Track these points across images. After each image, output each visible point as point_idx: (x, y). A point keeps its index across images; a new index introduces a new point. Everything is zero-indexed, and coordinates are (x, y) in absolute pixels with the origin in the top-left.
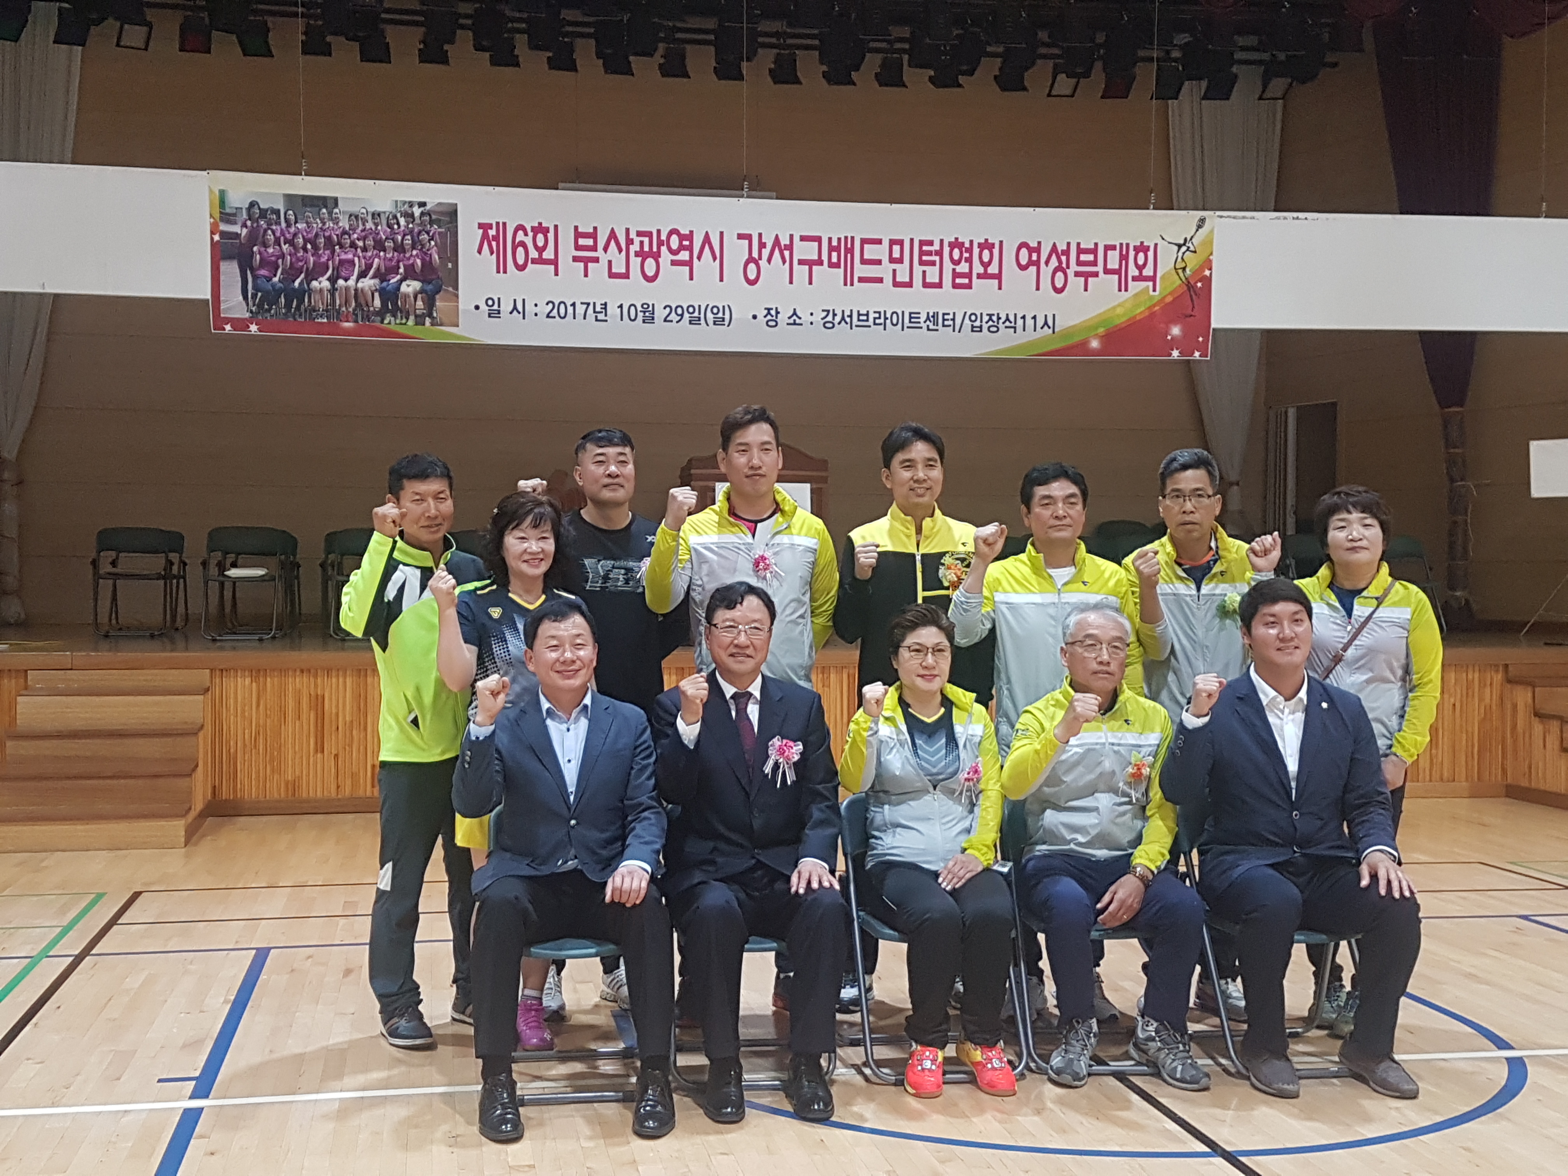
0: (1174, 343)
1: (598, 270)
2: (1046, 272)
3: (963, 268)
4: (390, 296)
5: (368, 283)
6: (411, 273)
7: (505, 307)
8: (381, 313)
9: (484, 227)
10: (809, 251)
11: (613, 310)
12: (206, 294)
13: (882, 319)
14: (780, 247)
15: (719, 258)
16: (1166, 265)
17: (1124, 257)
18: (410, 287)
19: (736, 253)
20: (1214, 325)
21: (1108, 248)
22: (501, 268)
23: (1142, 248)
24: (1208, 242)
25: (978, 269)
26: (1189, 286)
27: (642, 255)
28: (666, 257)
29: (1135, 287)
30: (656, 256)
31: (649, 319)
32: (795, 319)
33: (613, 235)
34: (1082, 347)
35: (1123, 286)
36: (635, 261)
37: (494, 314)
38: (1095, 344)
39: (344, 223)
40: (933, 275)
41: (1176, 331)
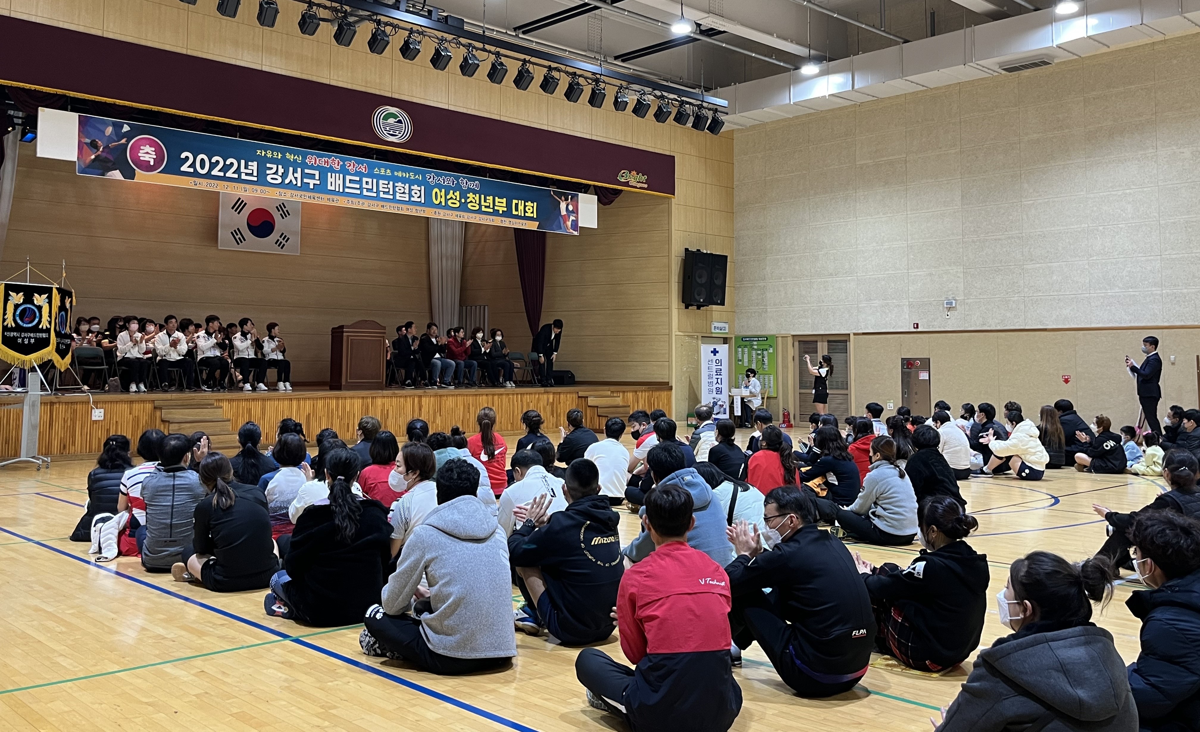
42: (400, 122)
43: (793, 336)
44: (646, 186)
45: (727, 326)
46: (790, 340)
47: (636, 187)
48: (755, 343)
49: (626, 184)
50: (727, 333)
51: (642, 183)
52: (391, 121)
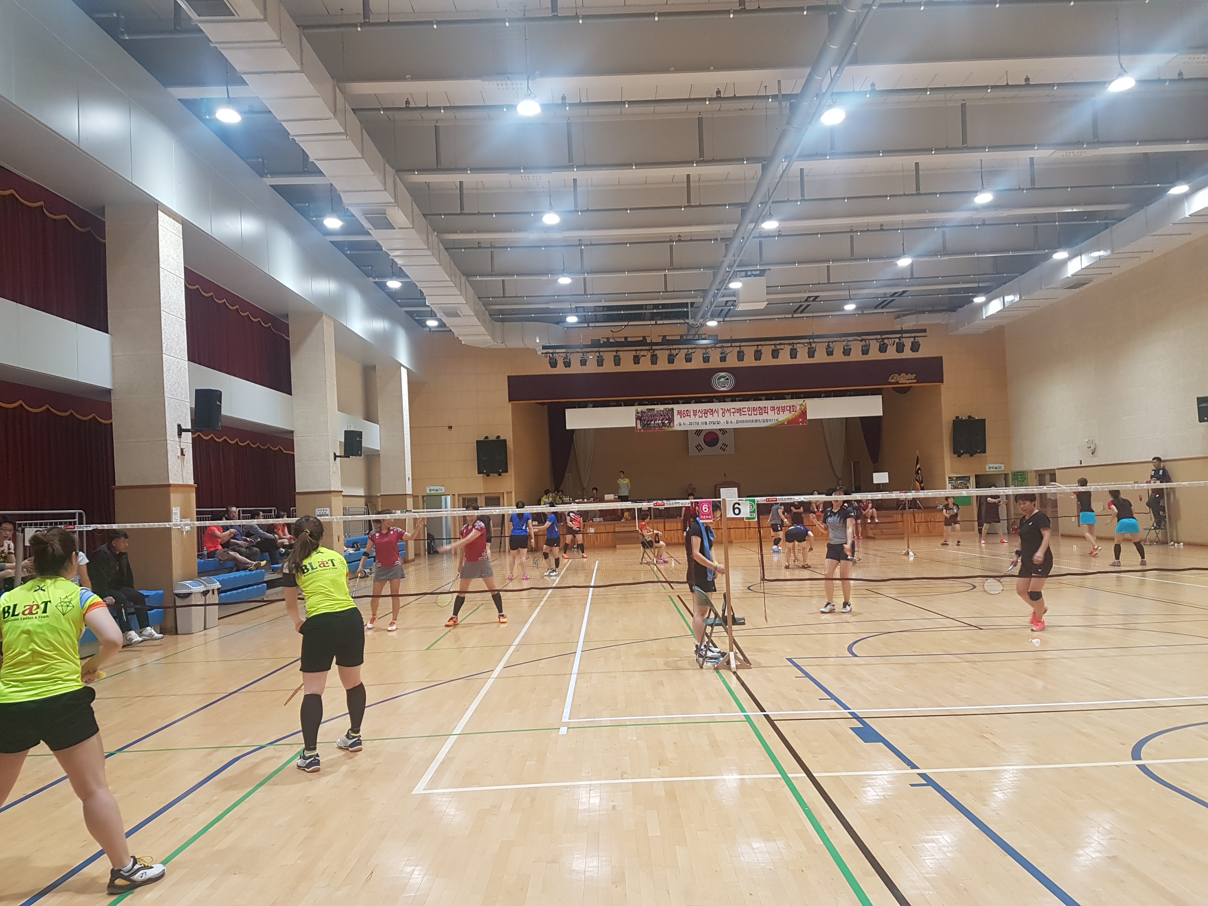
0: (800, 422)
1: (697, 417)
2: (776, 411)
3: (761, 411)
4: (663, 423)
5: (660, 422)
6: (666, 420)
7: (682, 424)
8: (662, 427)
9: (678, 411)
10: (733, 410)
11: (700, 423)
12: (635, 425)
13: (747, 421)
14: (729, 410)
15: (718, 413)
16: (798, 408)
17: (790, 408)
18: (666, 422)
19: (721, 412)
20: (808, 418)
21: (787, 406)
22: (681, 417)
23: (793, 406)
24: (806, 404)
25: (764, 411)
26: (803, 412)
27: (704, 413)
28: (708, 413)
29: (792, 413)
30: (707, 413)
31: (706, 424)
32: (731, 422)
33: (699, 411)
34: (784, 424)
35: (790, 413)
36: (703, 415)
37: (680, 425)
38: (786, 423)
39: (656, 412)
40: (755, 413)
41: (801, 420)
42: (727, 379)
43: (1036, 471)
44: (915, 381)
45: (1002, 466)
46: (1034, 474)
47: (905, 383)
48: (1019, 477)
49: (897, 383)
50: (1003, 471)
51: (912, 379)
52: (722, 380)
